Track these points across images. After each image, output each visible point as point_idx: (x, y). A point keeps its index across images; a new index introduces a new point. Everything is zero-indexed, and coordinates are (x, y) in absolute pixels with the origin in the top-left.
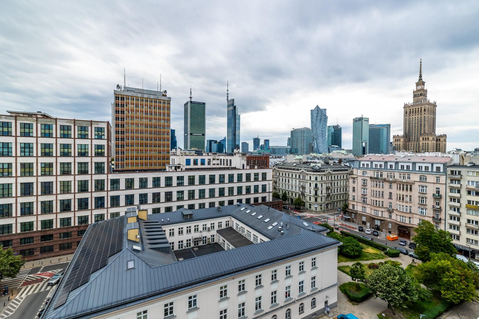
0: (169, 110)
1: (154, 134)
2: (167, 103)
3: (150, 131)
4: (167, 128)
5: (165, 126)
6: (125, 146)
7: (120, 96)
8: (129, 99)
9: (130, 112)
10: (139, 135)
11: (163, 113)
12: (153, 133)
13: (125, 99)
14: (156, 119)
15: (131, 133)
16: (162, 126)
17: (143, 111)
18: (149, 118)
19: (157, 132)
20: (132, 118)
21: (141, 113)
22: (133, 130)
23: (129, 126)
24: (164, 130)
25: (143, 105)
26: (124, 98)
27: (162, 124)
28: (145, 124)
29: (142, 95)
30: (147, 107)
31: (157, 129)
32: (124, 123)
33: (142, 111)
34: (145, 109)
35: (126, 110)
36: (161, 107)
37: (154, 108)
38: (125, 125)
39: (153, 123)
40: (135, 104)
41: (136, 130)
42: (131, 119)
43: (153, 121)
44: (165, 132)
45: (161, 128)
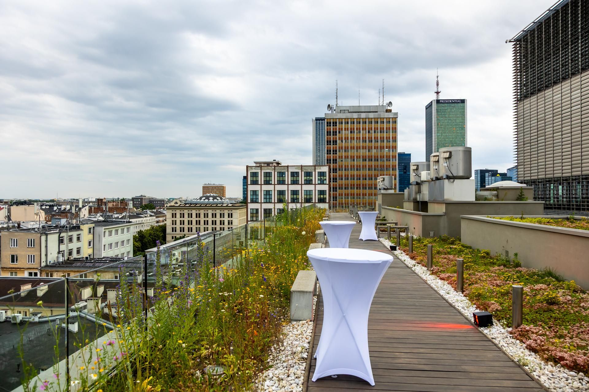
0: (396, 132)
1: (375, 170)
2: (393, 122)
3: (369, 166)
4: (393, 160)
5: (389, 156)
6: (338, 188)
7: (332, 121)
8: (342, 123)
9: (344, 141)
10: (355, 173)
11: (387, 137)
12: (373, 169)
13: (338, 123)
14: (377, 147)
15: (345, 170)
16: (385, 157)
17: (360, 138)
18: (367, 148)
19: (379, 166)
20: (346, 149)
21: (358, 141)
22: (348, 166)
23: (342, 161)
24: (388, 163)
25: (360, 128)
26: (336, 123)
27: (385, 154)
28: (363, 156)
29: (358, 116)
30: (364, 131)
31: (379, 163)
32: (336, 157)
33: (358, 138)
34: (363, 134)
35: (339, 139)
36: (383, 128)
37: (375, 132)
38: (338, 160)
39: (373, 154)
40: (349, 129)
41: (351, 166)
42: (345, 151)
43: (374, 151)
44: (389, 166)
45: (384, 161)
